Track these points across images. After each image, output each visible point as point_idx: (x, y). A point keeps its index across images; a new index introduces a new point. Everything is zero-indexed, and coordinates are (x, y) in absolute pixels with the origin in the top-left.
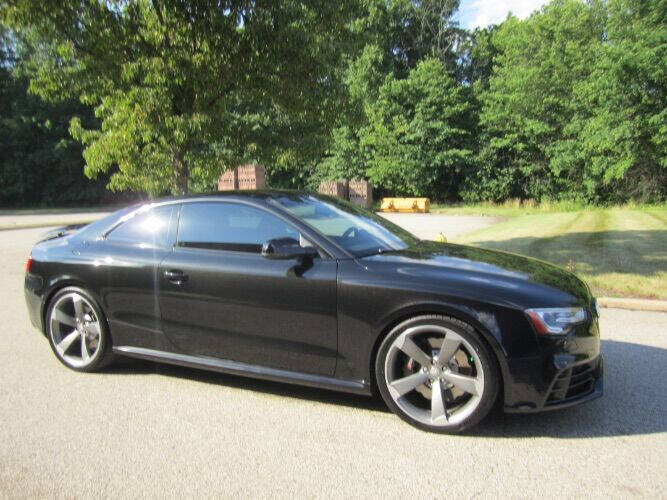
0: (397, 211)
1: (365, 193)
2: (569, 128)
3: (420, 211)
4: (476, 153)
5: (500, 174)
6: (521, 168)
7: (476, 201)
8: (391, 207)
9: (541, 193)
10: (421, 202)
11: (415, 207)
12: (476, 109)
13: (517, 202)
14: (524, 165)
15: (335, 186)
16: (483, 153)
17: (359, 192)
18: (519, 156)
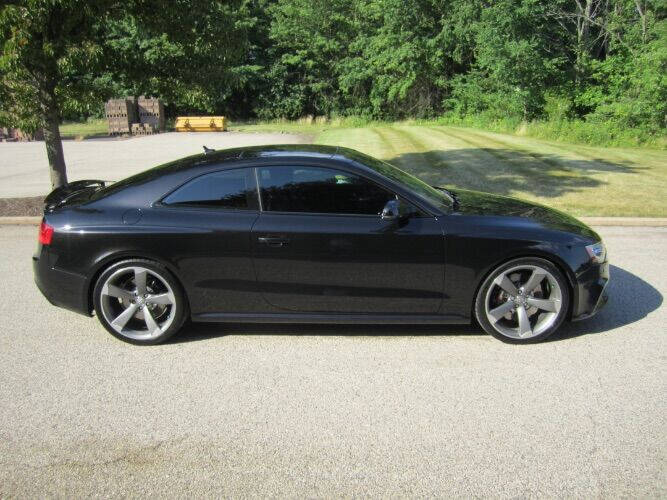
0: (193, 130)
1: (157, 111)
2: (354, 46)
3: (218, 130)
4: (268, 69)
5: (292, 91)
6: (310, 86)
7: (270, 118)
8: (187, 126)
9: (330, 110)
10: (219, 121)
11: (212, 126)
12: (263, 24)
13: (309, 119)
14: (314, 82)
15: (124, 105)
16: (275, 69)
17: (150, 110)
18: (308, 73)
